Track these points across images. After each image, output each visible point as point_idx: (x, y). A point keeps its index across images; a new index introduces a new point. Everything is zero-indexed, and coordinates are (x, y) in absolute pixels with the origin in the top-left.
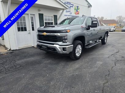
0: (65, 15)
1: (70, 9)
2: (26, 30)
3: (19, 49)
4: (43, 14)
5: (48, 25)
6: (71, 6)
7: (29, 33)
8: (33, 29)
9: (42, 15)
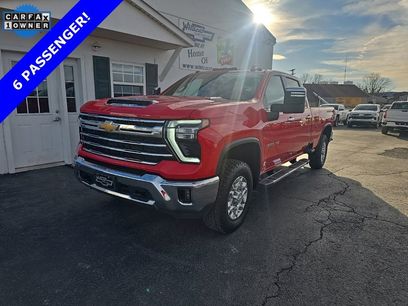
0: (184, 66)
1: (202, 46)
2: (45, 108)
3: (19, 171)
4: (108, 59)
5: (125, 95)
6: (205, 39)
7: (58, 120)
8: (71, 107)
9: (106, 61)
